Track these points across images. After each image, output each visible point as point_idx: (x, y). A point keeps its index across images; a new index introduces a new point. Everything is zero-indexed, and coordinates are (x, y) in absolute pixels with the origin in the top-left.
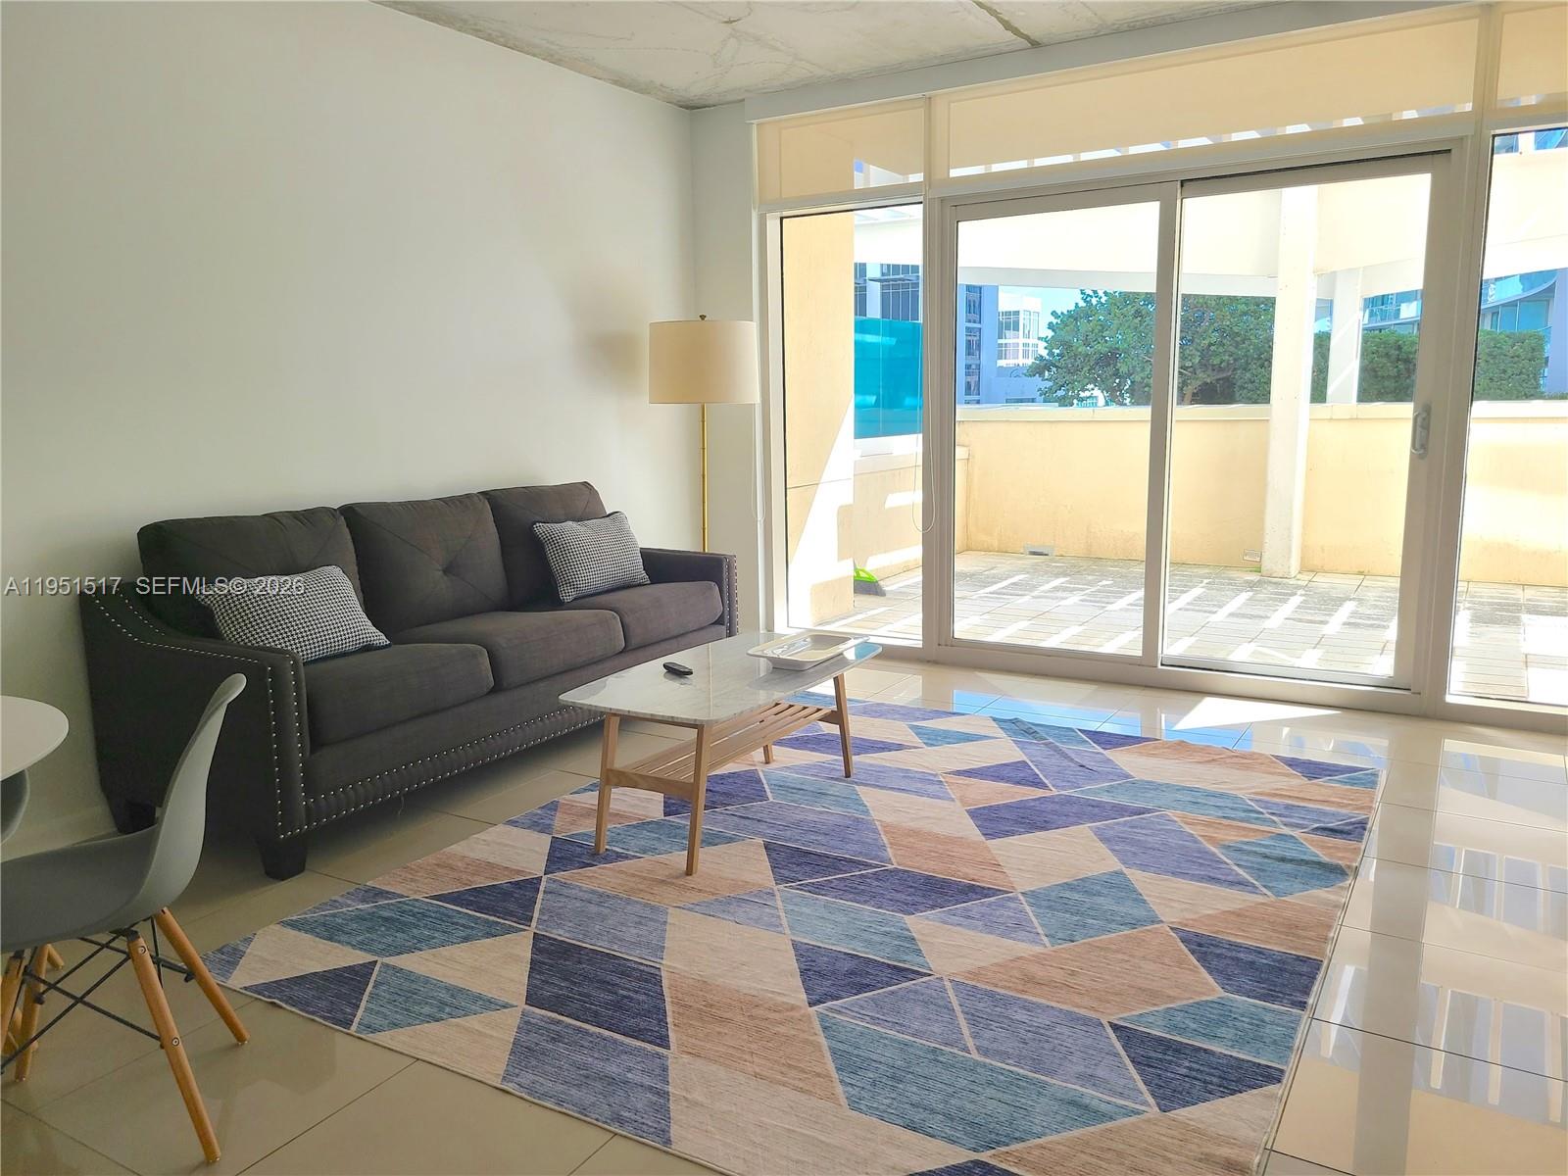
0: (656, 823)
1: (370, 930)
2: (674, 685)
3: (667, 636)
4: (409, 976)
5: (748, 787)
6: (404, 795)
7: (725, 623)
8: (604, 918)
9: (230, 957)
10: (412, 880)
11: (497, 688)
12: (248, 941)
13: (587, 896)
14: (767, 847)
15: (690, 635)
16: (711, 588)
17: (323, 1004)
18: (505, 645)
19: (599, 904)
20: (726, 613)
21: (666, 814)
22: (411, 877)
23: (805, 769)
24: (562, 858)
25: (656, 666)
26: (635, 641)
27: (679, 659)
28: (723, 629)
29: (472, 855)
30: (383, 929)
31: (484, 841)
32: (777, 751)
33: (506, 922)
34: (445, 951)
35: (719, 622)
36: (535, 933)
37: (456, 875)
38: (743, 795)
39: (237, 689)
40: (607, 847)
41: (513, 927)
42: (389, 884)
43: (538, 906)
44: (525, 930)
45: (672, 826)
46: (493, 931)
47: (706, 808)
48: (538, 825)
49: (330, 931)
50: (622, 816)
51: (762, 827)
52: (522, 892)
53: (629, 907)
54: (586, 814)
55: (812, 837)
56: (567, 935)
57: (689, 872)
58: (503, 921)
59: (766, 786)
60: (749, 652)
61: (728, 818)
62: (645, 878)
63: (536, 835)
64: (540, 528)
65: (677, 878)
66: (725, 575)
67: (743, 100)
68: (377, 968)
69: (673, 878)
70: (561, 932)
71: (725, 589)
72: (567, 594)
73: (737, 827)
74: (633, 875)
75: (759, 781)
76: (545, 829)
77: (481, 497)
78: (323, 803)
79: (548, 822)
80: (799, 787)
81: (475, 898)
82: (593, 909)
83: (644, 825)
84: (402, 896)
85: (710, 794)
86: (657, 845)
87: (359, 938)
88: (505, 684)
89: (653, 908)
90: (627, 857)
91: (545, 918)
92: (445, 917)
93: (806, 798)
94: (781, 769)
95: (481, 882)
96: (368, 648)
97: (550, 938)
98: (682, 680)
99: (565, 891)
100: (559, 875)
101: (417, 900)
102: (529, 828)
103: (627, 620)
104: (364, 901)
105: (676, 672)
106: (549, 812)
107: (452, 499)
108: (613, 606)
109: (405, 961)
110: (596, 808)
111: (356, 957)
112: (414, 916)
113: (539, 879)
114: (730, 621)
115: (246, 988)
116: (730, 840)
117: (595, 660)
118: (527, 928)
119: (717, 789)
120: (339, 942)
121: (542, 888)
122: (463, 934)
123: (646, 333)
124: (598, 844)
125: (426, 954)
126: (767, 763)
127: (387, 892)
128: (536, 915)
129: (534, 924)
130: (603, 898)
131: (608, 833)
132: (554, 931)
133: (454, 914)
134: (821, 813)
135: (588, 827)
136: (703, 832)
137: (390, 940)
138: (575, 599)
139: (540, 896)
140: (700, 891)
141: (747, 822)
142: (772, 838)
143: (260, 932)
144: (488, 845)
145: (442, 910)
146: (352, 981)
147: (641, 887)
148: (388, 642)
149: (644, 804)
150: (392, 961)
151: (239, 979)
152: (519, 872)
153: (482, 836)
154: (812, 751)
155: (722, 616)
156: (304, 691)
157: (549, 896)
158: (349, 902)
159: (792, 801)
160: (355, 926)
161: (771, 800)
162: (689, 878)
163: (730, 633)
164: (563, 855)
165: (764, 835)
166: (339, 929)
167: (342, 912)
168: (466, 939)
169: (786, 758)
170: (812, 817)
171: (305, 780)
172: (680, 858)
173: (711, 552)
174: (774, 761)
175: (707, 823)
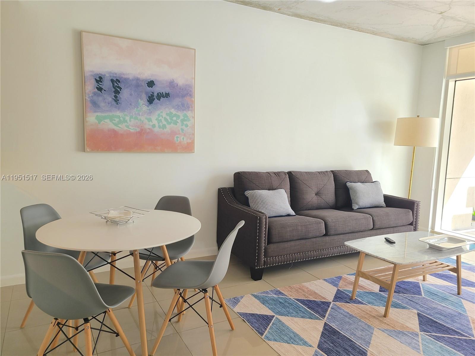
0: (376, 293)
1: (275, 305)
2: (388, 246)
3: (390, 226)
4: (283, 324)
5: (415, 289)
6: (293, 263)
7: (413, 225)
8: (350, 324)
9: (236, 301)
10: (291, 291)
11: (326, 235)
12: (242, 297)
13: (346, 314)
14: (419, 315)
15: (399, 227)
16: (409, 212)
17: (257, 325)
18: (330, 221)
19: (349, 318)
20: (414, 222)
21: (380, 291)
22: (290, 290)
23: (441, 287)
24: (339, 297)
25: (382, 237)
26: (377, 226)
27: (391, 236)
28: (412, 227)
29: (310, 288)
30: (279, 305)
31: (315, 284)
32: (428, 277)
33: (317, 315)
34: (296, 319)
35: (411, 224)
36: (325, 322)
37: (304, 293)
38: (412, 291)
39: (241, 225)
40: (356, 298)
41: (319, 318)
42: (284, 291)
43: (328, 313)
44: (322, 320)
45: (381, 296)
46: (312, 317)
47: (395, 292)
48: (334, 282)
49: (264, 301)
50: (363, 288)
51: (418, 306)
52: (323, 306)
53: (360, 323)
54: (350, 283)
55: (439, 316)
56: (336, 326)
57: (385, 316)
58: (315, 314)
59: (422, 290)
60: (420, 239)
61: (404, 299)
62: (368, 314)
63: (332, 286)
64: (348, 184)
65: (380, 317)
66: (415, 207)
67: (445, 40)
68: (274, 318)
69: (378, 316)
70: (334, 325)
71: (415, 212)
72: (355, 207)
73: (407, 303)
74: (364, 311)
75: (419, 287)
76: (336, 285)
77: (331, 172)
78: (269, 260)
79: (337, 283)
80: (436, 293)
81: (309, 303)
82: (347, 320)
83: (371, 293)
84: (287, 296)
85: (398, 287)
86: (374, 302)
87: (272, 307)
88: (329, 234)
89: (369, 326)
90: (362, 303)
91: (330, 318)
92: (298, 307)
93: (438, 299)
94: (430, 284)
95: (311, 298)
96: (289, 215)
97: (330, 326)
98: (391, 245)
99: (338, 310)
100: (337, 303)
101: (290, 299)
102: (330, 283)
103: (375, 219)
104: (275, 294)
105: (389, 241)
106: (338, 279)
107: (321, 172)
108: (370, 213)
109: (282, 318)
110: (354, 282)
111: (269, 313)
112: (288, 304)
113: (330, 303)
114: (415, 224)
115: (238, 313)
116: (404, 308)
117: (361, 231)
118: (323, 319)
119: (401, 286)
120: (266, 306)
121: (331, 306)
122: (302, 315)
123: (396, 121)
124: (352, 296)
125: (289, 318)
126: (424, 280)
127: (282, 293)
128: (327, 315)
129: (325, 318)
130: (351, 316)
131: (357, 292)
132: (332, 323)
133: (301, 307)
134: (444, 307)
135: (350, 288)
136: (392, 301)
137: (280, 310)
138: (358, 209)
139: (330, 309)
140: (388, 325)
141: (412, 302)
142: (421, 312)
143: (246, 295)
144: (316, 286)
145: (297, 304)
146: (267, 319)
147: (365, 316)
148: (295, 214)
149: (372, 285)
150: (280, 317)
151: (237, 309)
152: (324, 298)
153: (315, 282)
154: (444, 280)
155: (412, 222)
156: (267, 226)
157: (332, 310)
158: (271, 293)
159: (432, 299)
160: (271, 302)
161: (423, 296)
162: (384, 318)
163: (415, 230)
164: (340, 296)
165: (418, 310)
166: (267, 301)
167: (268, 296)
168: (303, 317)
169: (431, 280)
170: (439, 307)
171: (265, 252)
172: (382, 310)
173: (411, 199)
174: (427, 280)
175: (395, 298)
